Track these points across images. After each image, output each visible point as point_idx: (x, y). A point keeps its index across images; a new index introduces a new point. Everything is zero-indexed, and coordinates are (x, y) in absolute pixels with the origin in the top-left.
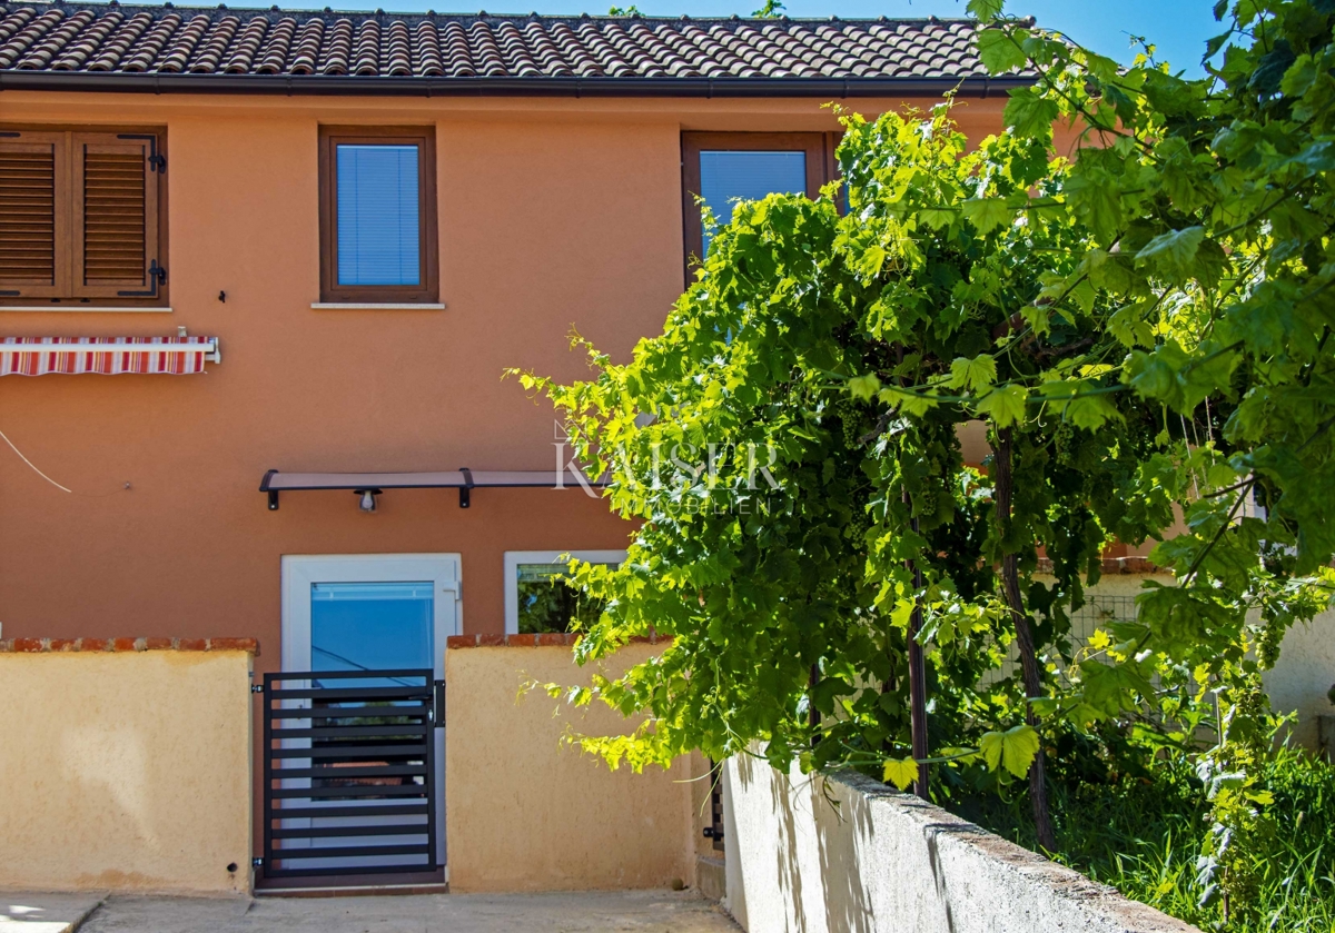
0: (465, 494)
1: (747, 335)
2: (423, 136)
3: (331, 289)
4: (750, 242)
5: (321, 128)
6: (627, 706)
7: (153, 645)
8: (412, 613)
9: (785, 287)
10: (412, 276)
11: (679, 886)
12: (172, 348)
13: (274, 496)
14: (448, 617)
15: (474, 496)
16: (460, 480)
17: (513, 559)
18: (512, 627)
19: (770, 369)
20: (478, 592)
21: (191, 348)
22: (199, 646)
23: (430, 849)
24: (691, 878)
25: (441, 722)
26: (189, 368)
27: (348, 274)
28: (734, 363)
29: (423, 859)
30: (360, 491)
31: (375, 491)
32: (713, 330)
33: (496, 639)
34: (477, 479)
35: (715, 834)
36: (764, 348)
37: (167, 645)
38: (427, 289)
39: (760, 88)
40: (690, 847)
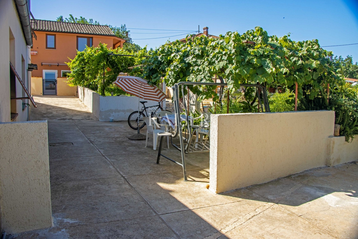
0: (58, 65)
1: (79, 60)
2: (55, 35)
3: (47, 48)
4: (79, 55)
5: (46, 34)
6: (71, 82)
7: (35, 77)
8: (54, 75)
9: (81, 57)
10: (54, 47)
11: (75, 96)
12: (33, 52)
13: (42, 65)
14: (56, 75)
15: (59, 66)
16: (58, 64)
17: (62, 71)
18: (62, 76)
19: (80, 62)
20: (59, 73)
21: (35, 52)
22: (38, 77)
23: (56, 93)
24: (76, 95)
25: (57, 83)
26: (35, 54)
27: (48, 46)
28: (78, 62)
29: (55, 93)
30: (49, 65)
31: (51, 65)
32: (77, 60)
33: (61, 77)
34: (59, 64)
35: (77, 92)
36: (80, 61)
37: (36, 77)
38: (55, 48)
39: (83, 33)
40: (76, 93)
